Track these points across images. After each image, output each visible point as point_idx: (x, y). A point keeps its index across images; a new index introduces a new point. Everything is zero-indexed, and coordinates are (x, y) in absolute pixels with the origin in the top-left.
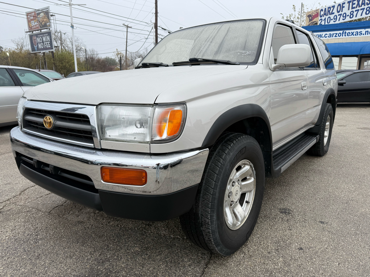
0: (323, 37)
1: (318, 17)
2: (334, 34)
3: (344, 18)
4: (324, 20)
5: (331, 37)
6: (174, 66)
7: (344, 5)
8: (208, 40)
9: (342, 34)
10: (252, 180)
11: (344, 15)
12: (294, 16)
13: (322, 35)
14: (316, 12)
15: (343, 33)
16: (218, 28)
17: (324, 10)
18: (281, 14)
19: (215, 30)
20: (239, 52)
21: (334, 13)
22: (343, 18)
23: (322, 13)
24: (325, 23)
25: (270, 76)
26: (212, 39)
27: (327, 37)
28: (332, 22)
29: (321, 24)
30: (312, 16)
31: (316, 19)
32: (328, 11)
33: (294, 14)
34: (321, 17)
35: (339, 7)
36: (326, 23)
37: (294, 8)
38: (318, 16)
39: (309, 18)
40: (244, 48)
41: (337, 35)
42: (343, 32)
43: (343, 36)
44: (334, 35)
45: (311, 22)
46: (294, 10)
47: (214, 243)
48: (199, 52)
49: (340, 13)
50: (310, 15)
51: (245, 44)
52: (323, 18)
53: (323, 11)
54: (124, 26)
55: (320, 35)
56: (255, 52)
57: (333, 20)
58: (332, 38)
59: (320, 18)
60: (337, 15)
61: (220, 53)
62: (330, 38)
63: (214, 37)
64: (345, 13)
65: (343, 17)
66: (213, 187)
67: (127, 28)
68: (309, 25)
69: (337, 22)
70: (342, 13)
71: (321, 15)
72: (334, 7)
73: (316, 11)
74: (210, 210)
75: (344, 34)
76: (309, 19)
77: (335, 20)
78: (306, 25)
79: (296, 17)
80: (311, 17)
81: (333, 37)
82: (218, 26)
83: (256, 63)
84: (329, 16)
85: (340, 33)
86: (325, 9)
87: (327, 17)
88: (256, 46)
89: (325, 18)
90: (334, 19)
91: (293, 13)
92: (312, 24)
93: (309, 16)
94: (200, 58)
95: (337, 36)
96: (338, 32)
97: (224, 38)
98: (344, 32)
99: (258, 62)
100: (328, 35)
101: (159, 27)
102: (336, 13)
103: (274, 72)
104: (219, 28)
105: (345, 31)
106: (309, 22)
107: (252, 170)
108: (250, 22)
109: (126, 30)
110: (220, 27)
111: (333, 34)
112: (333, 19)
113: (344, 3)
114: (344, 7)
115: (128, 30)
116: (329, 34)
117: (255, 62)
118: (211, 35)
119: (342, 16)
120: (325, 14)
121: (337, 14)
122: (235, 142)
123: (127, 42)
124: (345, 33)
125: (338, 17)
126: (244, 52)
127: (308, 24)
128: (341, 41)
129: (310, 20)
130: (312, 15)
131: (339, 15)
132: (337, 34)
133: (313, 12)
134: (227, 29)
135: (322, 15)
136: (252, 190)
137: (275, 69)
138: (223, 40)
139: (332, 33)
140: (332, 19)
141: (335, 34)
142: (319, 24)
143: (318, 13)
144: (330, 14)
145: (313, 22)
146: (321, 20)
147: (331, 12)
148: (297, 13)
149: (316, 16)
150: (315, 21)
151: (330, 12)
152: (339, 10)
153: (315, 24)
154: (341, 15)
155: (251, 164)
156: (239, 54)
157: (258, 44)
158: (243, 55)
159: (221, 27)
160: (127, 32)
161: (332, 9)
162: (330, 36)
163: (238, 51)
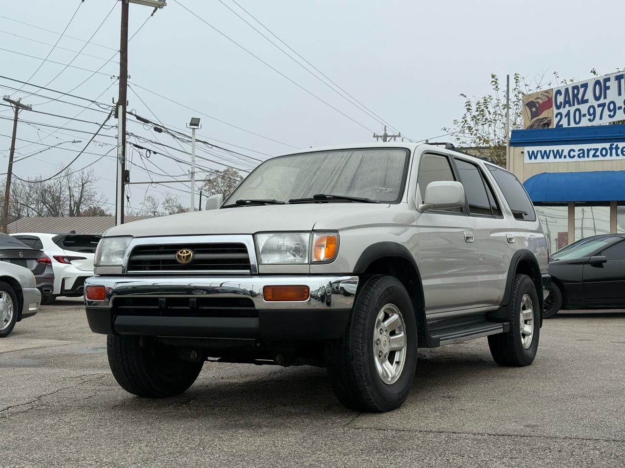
0: (565, 157)
1: (551, 109)
2: (591, 149)
3: (612, 113)
4: (565, 117)
5: (584, 156)
6: (290, 204)
7: (608, 84)
8: (335, 172)
9: (609, 151)
10: (402, 335)
11: (612, 107)
12: (494, 102)
13: (563, 151)
14: (546, 96)
15: (611, 148)
16: (346, 156)
17: (563, 92)
18: (462, 95)
19: (343, 159)
20: (378, 189)
21: (587, 101)
22: (609, 113)
23: (560, 99)
24: (569, 124)
25: (418, 219)
26: (341, 172)
27: (574, 156)
28: (585, 123)
29: (560, 124)
30: (538, 106)
31: (548, 114)
32: (574, 95)
33: (494, 97)
34: (558, 107)
35: (597, 87)
36: (573, 125)
37: (494, 83)
38: (551, 106)
39: (530, 109)
40: (384, 184)
41: (598, 153)
42: (611, 145)
43: (611, 155)
44: (591, 153)
45: (537, 120)
46: (495, 87)
47: (366, 379)
48: (325, 187)
49: (602, 101)
50: (532, 101)
51: (385, 179)
52: (564, 111)
53: (561, 94)
54: (8, 104)
55: (558, 151)
56: (398, 190)
57: (588, 117)
58: (586, 159)
59: (556, 111)
60: (596, 107)
61: (354, 189)
62: (582, 159)
63: (343, 169)
64: (613, 103)
65: (610, 110)
66: (363, 317)
67: (17, 109)
68: (532, 126)
69: (597, 122)
70: (607, 101)
71: (558, 104)
72: (585, 86)
73: (545, 94)
74: (361, 340)
75: (614, 151)
76: (531, 111)
77: (592, 118)
78: (525, 127)
79: (500, 105)
80: (535, 106)
81: (588, 156)
82: (346, 153)
83: (400, 203)
84: (577, 106)
85: (605, 149)
86: (567, 90)
87: (572, 109)
88: (399, 182)
89: (569, 112)
90: (590, 115)
91: (493, 94)
92: (539, 125)
93: (530, 105)
94: (328, 194)
95: (598, 156)
96: (600, 146)
97: (357, 170)
98: (614, 146)
99: (402, 201)
100: (576, 153)
101: (131, 113)
102: (592, 102)
103: (423, 214)
104: (348, 157)
105: (615, 144)
106: (532, 119)
107: (402, 321)
108: (389, 152)
109: (13, 116)
110: (349, 155)
111: (588, 151)
112: (587, 115)
113: (608, 80)
114: (608, 88)
115: (19, 116)
116: (579, 150)
117: (399, 201)
118: (338, 166)
119: (606, 107)
120: (567, 102)
121: (596, 104)
122: (381, 279)
123: (13, 149)
124: (617, 148)
125: (598, 110)
126: (384, 189)
127: (529, 124)
128: (607, 167)
129: (534, 115)
130: (538, 103)
131: (599, 106)
132: (597, 150)
133: (540, 96)
134: (360, 159)
135: (561, 103)
136: (403, 347)
137: (423, 210)
138: (356, 173)
139: (585, 147)
140: (584, 115)
141: (594, 149)
142: (554, 125)
143: (551, 98)
144: (579, 103)
145: (542, 119)
146: (559, 116)
147: (580, 96)
148: (501, 94)
149: (548, 104)
150: (546, 118)
151: (578, 99)
152: (597, 94)
153: (544, 124)
154: (603, 105)
155: (400, 312)
156: (378, 191)
157: (401, 179)
158: (383, 192)
159: (351, 155)
160: (16, 120)
161: (582, 90)
162: (581, 155)
163: (377, 187)
